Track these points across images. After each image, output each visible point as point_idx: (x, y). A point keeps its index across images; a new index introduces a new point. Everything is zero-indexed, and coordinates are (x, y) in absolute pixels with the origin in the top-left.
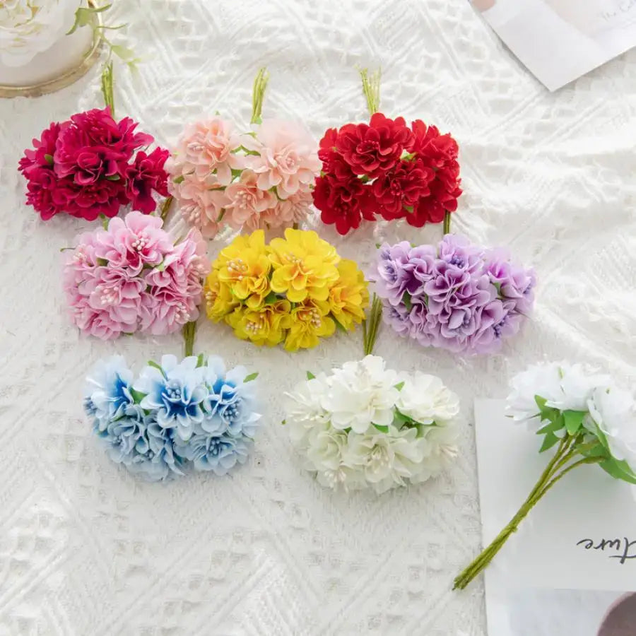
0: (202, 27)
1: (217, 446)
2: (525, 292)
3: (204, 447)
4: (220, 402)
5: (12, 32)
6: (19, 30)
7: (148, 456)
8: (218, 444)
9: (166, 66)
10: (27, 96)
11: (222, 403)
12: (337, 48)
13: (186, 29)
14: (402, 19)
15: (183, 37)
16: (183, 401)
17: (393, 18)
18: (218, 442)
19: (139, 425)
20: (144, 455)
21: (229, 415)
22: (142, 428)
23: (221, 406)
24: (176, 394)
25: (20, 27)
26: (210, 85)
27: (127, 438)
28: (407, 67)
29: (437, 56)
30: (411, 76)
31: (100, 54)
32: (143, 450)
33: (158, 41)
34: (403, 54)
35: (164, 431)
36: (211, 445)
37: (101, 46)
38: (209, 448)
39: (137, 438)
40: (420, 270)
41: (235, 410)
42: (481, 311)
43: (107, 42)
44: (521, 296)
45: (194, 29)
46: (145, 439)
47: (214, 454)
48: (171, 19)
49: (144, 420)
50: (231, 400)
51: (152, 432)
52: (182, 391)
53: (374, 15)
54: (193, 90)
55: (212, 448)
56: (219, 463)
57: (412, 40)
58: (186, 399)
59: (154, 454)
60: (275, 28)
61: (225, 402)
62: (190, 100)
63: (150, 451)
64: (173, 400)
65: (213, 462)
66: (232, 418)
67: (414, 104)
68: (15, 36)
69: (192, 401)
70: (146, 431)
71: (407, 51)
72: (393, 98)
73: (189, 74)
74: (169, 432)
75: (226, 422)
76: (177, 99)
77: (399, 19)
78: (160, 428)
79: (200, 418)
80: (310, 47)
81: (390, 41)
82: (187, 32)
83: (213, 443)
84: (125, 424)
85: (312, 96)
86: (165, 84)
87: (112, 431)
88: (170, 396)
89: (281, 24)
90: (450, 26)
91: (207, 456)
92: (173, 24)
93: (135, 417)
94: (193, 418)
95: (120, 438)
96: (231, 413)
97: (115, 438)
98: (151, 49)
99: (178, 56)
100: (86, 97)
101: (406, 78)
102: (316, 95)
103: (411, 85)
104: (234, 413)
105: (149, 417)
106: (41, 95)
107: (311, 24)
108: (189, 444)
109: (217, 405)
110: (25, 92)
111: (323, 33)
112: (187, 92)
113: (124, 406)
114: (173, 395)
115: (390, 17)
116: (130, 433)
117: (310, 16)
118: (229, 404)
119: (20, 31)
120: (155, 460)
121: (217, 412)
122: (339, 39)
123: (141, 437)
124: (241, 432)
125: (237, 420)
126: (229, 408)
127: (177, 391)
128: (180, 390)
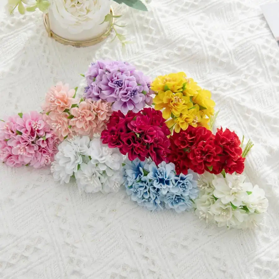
0: (158, 32)
1: (178, 199)
3: (173, 198)
4: (179, 181)
7: (149, 199)
8: (179, 198)
9: (138, 46)
10: (73, 46)
11: (180, 182)
12: (217, 56)
13: (150, 31)
14: (249, 50)
15: (148, 35)
16: (165, 178)
17: (244, 48)
18: (179, 197)
19: (147, 186)
20: (147, 199)
21: (183, 187)
22: (148, 187)
23: (179, 183)
24: (162, 175)
26: (156, 60)
27: (141, 191)
28: (246, 72)
29: (260, 70)
30: (246, 76)
31: (110, 34)
32: (147, 197)
33: (137, 34)
34: (246, 66)
35: (156, 189)
36: (176, 198)
37: (111, 31)
38: (175, 199)
39: (145, 191)
41: (186, 186)
43: (115, 30)
45: (154, 32)
46: (148, 193)
47: (176, 202)
48: (146, 26)
49: (149, 184)
50: (184, 181)
51: (151, 190)
52: (164, 174)
53: (236, 46)
54: (148, 60)
55: (176, 199)
56: (178, 207)
57: (251, 60)
58: (166, 178)
59: (151, 199)
60: (193, 42)
61: (181, 181)
62: (145, 64)
63: (150, 197)
64: (160, 177)
65: (176, 206)
66: (184, 189)
67: (245, 89)
69: (168, 178)
70: (149, 189)
71: (247, 65)
72: (236, 85)
73: (147, 52)
74: (158, 190)
75: (181, 190)
76: (139, 61)
77: (247, 50)
78: (154, 188)
79: (171, 186)
80: (206, 54)
81: (241, 59)
82: (151, 33)
83: (177, 197)
84: (141, 184)
85: (200, 76)
86: (135, 53)
87: (135, 186)
88: (159, 175)
89: (196, 40)
90: (269, 58)
91: (173, 202)
92: (145, 28)
93: (145, 182)
94: (168, 186)
95: (138, 190)
96: (184, 186)
97: (136, 190)
98: (133, 37)
99: (144, 43)
100: (100, 51)
101: (244, 77)
102: (202, 76)
103: (245, 80)
104: (185, 187)
105: (151, 183)
106: (80, 47)
107: (207, 43)
108: (166, 196)
109: (177, 182)
110: (73, 44)
111: (212, 48)
112: (144, 60)
113: (140, 176)
114: (160, 175)
115: (243, 48)
116: (142, 189)
117: (208, 39)
118: (183, 182)
119: (79, 18)
120: (152, 202)
121: (177, 185)
122: (218, 52)
123: (147, 192)
124: (188, 196)
125: (186, 190)
126: (183, 184)
127: (162, 173)
128: (163, 173)
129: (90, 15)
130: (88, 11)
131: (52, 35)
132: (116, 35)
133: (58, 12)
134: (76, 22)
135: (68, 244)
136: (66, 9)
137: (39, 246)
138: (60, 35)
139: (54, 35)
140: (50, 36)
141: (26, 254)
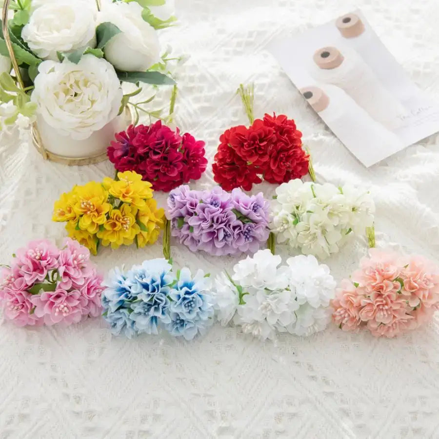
5: (79, 118)
13: (200, 89)
15: (198, 95)
25: (83, 113)
45: (206, 89)
82: (201, 92)
92: (191, 88)
99: (197, 107)
119: (83, 116)
129: (97, 107)
130: (93, 102)
131: (48, 157)
132: (150, 116)
133: (51, 115)
134: (80, 123)
135: (198, 395)
136: (61, 107)
137: (159, 411)
138: (62, 154)
139: (51, 156)
140: (46, 158)
141: (146, 427)
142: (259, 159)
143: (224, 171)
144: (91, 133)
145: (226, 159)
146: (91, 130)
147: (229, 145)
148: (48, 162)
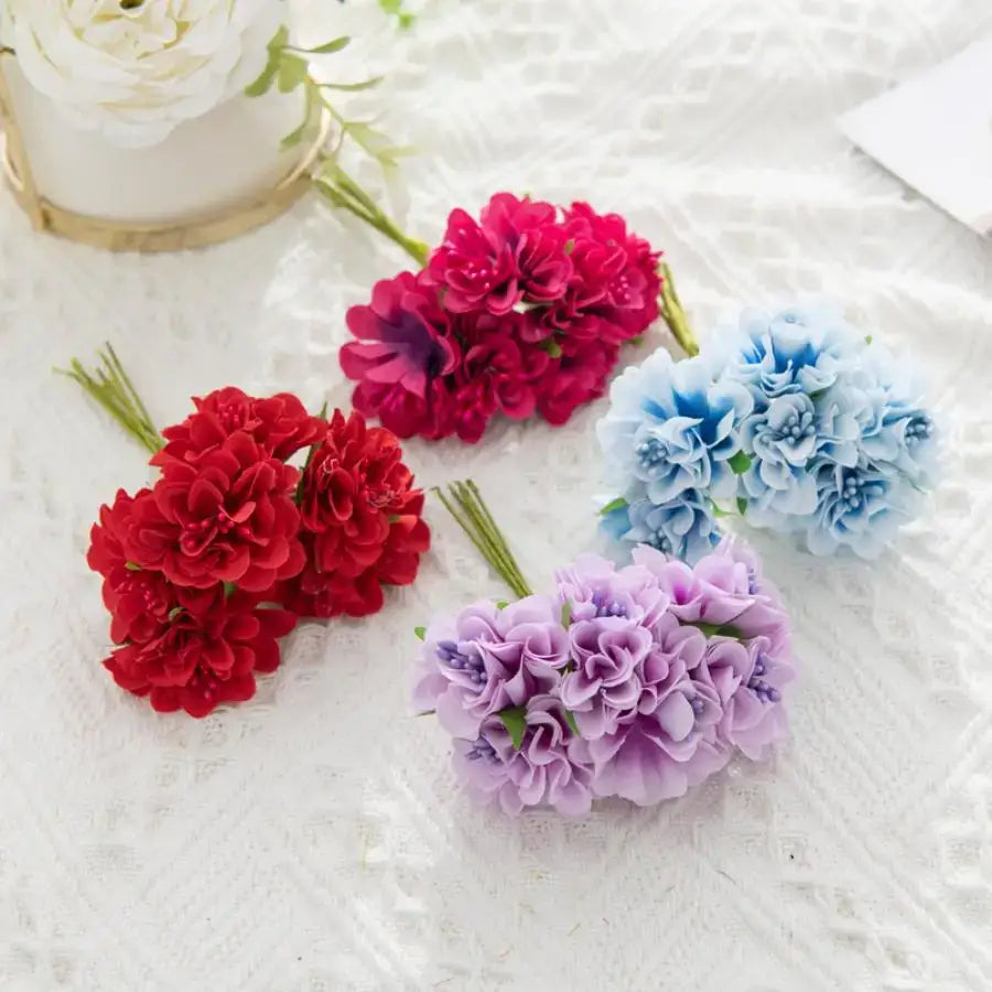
2: (751, 592)
5: (132, 71)
6: (146, 65)
25: (148, 58)
40: (536, 650)
42: (705, 673)
44: (750, 602)
48: (520, 29)
68: (136, 79)
119: (149, 66)
129: (194, 43)
130: (182, 28)
131: (47, 221)
134: (135, 88)
136: (79, 33)
139: (56, 218)
142: (258, 564)
143: (155, 665)
144: (171, 127)
145: (151, 612)
146: (167, 119)
147: (130, 566)
148: (46, 239)
